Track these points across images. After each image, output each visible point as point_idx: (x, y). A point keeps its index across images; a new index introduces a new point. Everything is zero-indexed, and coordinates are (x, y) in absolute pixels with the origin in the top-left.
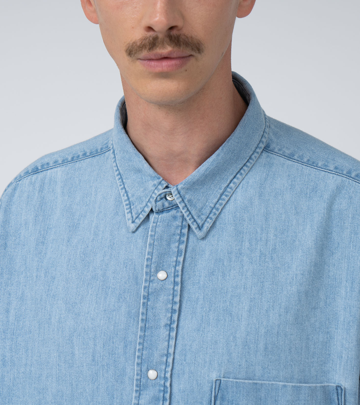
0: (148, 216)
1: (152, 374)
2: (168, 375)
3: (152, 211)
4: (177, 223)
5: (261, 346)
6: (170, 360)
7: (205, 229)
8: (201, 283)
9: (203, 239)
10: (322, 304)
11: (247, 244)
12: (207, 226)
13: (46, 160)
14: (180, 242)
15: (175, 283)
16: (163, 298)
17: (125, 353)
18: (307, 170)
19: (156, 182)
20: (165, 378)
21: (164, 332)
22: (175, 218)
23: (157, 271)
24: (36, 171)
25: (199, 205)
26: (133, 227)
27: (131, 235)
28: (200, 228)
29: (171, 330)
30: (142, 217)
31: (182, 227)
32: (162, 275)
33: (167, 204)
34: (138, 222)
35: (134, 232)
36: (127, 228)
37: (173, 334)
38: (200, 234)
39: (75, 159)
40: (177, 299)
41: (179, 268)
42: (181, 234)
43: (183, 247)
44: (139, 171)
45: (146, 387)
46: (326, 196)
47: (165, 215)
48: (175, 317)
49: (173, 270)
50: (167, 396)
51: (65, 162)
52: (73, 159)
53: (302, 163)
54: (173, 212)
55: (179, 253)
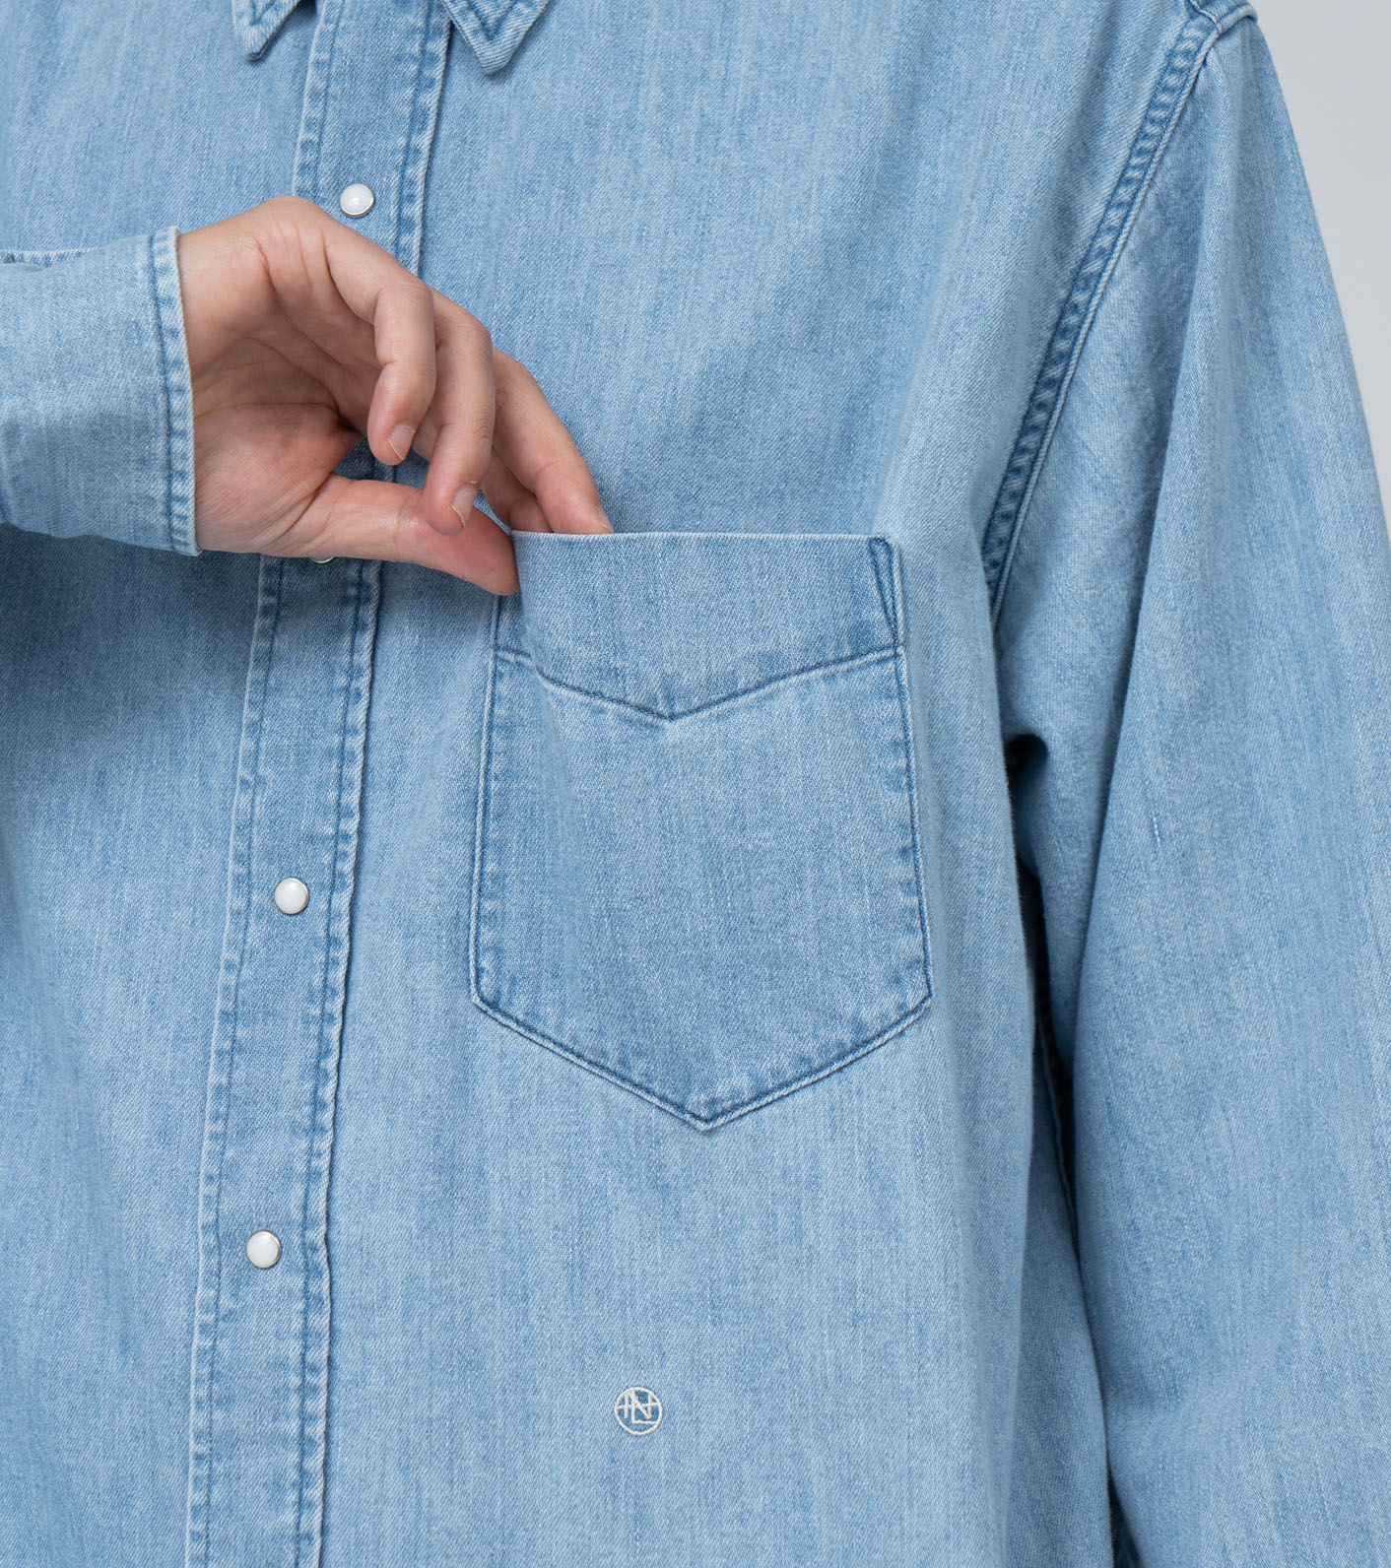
0: (303, 2)
4: (411, 18)
7: (510, 34)
8: (494, 225)
9: (500, 73)
11: (653, 94)
12: (515, 26)
14: (421, 83)
15: (402, 224)
23: (339, 188)
26: (254, 37)
27: (251, 71)
28: (490, 32)
30: (287, 3)
31: (428, 34)
32: (355, 199)
34: (273, 19)
35: (258, 58)
36: (235, 43)
38: (491, 53)
41: (417, 171)
42: (425, 58)
43: (430, 99)
45: (299, 590)
49: (395, 178)
55: (417, 120)
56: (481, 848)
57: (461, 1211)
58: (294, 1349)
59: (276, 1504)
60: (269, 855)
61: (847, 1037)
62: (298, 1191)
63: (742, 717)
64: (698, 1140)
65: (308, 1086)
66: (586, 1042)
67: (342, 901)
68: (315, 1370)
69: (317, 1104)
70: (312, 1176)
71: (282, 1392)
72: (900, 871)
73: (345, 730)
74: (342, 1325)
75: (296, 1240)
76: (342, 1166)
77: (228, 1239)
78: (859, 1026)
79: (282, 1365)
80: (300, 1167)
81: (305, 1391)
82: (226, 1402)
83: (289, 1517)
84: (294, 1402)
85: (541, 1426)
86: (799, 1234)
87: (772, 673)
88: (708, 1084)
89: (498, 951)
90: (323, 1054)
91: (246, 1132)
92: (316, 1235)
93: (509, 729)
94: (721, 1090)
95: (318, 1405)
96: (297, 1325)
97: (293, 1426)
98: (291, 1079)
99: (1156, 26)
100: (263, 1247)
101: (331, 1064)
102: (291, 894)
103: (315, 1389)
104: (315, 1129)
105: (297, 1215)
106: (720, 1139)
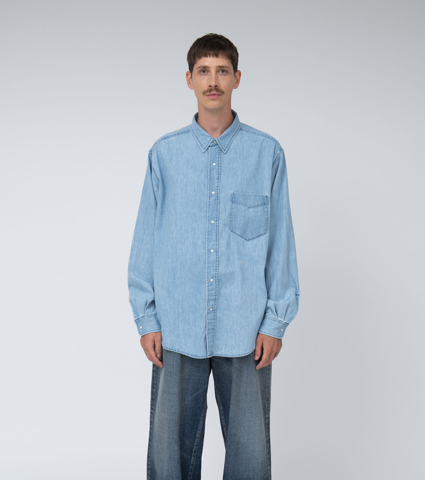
0: (208, 148)
1: (213, 193)
2: (218, 192)
3: (209, 146)
5: (245, 183)
6: (219, 188)
7: (226, 151)
8: (226, 166)
9: (225, 154)
10: (260, 173)
11: (238, 155)
12: (227, 150)
13: (168, 135)
14: (219, 155)
15: (219, 166)
16: (215, 170)
17: (204, 187)
18: (253, 135)
19: (210, 138)
20: (218, 193)
21: (216, 180)
22: (217, 148)
23: (213, 163)
24: (165, 138)
25: (224, 144)
26: (204, 151)
27: (202, 154)
28: (225, 150)
29: (218, 179)
30: (207, 148)
31: (219, 150)
32: (214, 164)
33: (214, 144)
34: (205, 149)
35: (204, 153)
36: (202, 152)
37: (219, 181)
38: (225, 152)
39: (178, 134)
40: (220, 171)
41: (219, 162)
42: (219, 153)
43: (220, 156)
44: (204, 135)
45: (212, 196)
46: (260, 142)
47: (213, 147)
48: (219, 176)
49: (218, 163)
50: (219, 198)
51: (175, 135)
52: (177, 134)
53: (252, 133)
54: (216, 146)
55: (219, 158)
56: (231, 218)
57: (229, 247)
58: (215, 259)
59: (214, 271)
60: (211, 219)
61: (260, 235)
62: (215, 246)
63: (256, 209)
64: (247, 242)
65: (216, 237)
66: (239, 234)
67: (218, 222)
68: (217, 260)
69: (216, 239)
70: (216, 245)
71: (214, 262)
72: (266, 222)
73: (217, 208)
74: (219, 257)
75: (215, 250)
76: (219, 244)
77: (209, 250)
78: (261, 234)
79: (214, 260)
80: (215, 244)
81: (216, 262)
82: (210, 263)
83: (215, 272)
84: (215, 263)
85: (235, 265)
86: (255, 250)
87: (258, 206)
88: (249, 237)
89: (232, 226)
90: (217, 235)
91: (210, 241)
92: (217, 250)
93: (233, 208)
94: (250, 238)
95: (217, 263)
96: (216, 257)
97: (215, 265)
98: (214, 237)
99: (277, 151)
100: (212, 251)
101: (218, 236)
102: (213, 222)
103: (217, 262)
104: (216, 241)
105: (215, 248)
106: (249, 242)
